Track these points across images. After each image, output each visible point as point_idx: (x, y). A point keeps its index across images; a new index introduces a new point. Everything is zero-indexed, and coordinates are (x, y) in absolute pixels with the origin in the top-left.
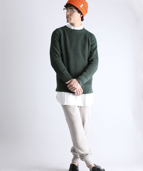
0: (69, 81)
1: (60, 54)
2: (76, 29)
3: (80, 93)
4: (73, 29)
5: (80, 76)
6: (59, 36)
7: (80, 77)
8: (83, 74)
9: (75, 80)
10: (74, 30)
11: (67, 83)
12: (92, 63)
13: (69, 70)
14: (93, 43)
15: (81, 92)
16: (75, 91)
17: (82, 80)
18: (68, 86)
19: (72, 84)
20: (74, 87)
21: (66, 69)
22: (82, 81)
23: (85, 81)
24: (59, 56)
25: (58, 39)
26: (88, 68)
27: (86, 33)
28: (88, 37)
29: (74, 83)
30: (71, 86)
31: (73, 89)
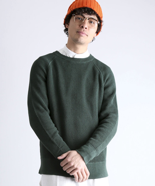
0: (64, 155)
1: (46, 105)
3: (84, 177)
5: (85, 146)
7: (83, 148)
8: (91, 142)
9: (74, 153)
10: (73, 59)
11: (60, 158)
12: (107, 120)
13: (63, 134)
14: (107, 83)
15: (87, 175)
16: (75, 174)
17: (88, 154)
18: (62, 164)
19: (69, 159)
20: (73, 166)
21: (58, 132)
22: (88, 156)
23: (94, 155)
24: (45, 109)
26: (99, 130)
27: (95, 65)
28: (100, 72)
29: (73, 159)
30: (67, 164)
31: (72, 170)
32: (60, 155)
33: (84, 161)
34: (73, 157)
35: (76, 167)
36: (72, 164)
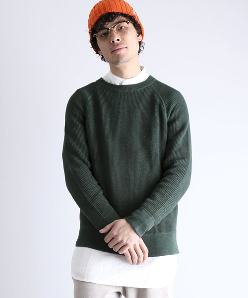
0: (108, 227)
1: (85, 157)
2: (126, 82)
3: (139, 256)
4: (118, 85)
5: (138, 211)
6: (82, 109)
7: (135, 215)
8: (146, 204)
9: (122, 222)
10: (121, 87)
11: (102, 231)
12: (171, 171)
14: (173, 116)
16: (126, 251)
17: (142, 222)
18: (107, 239)
19: (115, 232)
20: (122, 241)
22: (141, 225)
23: (151, 224)
24: (84, 162)
25: (80, 117)
26: (161, 186)
27: (154, 91)
28: (161, 100)
29: (121, 230)
30: (113, 238)
31: (120, 246)
32: (103, 227)
33: (137, 233)
34: (120, 229)
35: (125, 242)
36: (120, 239)
